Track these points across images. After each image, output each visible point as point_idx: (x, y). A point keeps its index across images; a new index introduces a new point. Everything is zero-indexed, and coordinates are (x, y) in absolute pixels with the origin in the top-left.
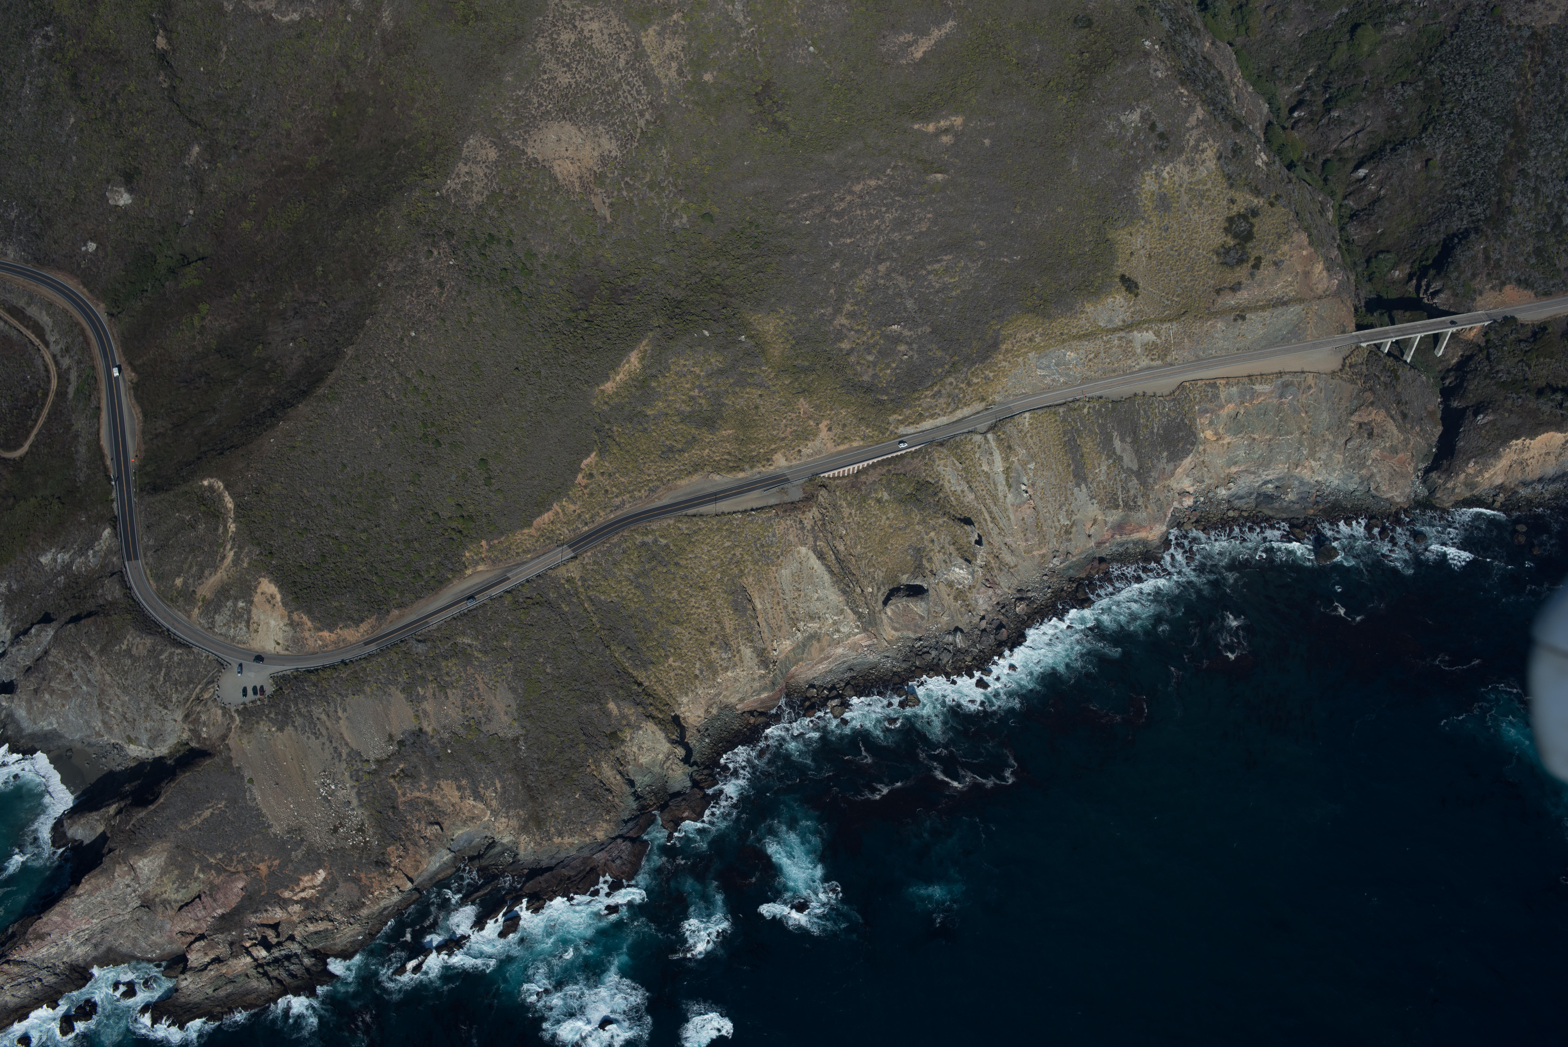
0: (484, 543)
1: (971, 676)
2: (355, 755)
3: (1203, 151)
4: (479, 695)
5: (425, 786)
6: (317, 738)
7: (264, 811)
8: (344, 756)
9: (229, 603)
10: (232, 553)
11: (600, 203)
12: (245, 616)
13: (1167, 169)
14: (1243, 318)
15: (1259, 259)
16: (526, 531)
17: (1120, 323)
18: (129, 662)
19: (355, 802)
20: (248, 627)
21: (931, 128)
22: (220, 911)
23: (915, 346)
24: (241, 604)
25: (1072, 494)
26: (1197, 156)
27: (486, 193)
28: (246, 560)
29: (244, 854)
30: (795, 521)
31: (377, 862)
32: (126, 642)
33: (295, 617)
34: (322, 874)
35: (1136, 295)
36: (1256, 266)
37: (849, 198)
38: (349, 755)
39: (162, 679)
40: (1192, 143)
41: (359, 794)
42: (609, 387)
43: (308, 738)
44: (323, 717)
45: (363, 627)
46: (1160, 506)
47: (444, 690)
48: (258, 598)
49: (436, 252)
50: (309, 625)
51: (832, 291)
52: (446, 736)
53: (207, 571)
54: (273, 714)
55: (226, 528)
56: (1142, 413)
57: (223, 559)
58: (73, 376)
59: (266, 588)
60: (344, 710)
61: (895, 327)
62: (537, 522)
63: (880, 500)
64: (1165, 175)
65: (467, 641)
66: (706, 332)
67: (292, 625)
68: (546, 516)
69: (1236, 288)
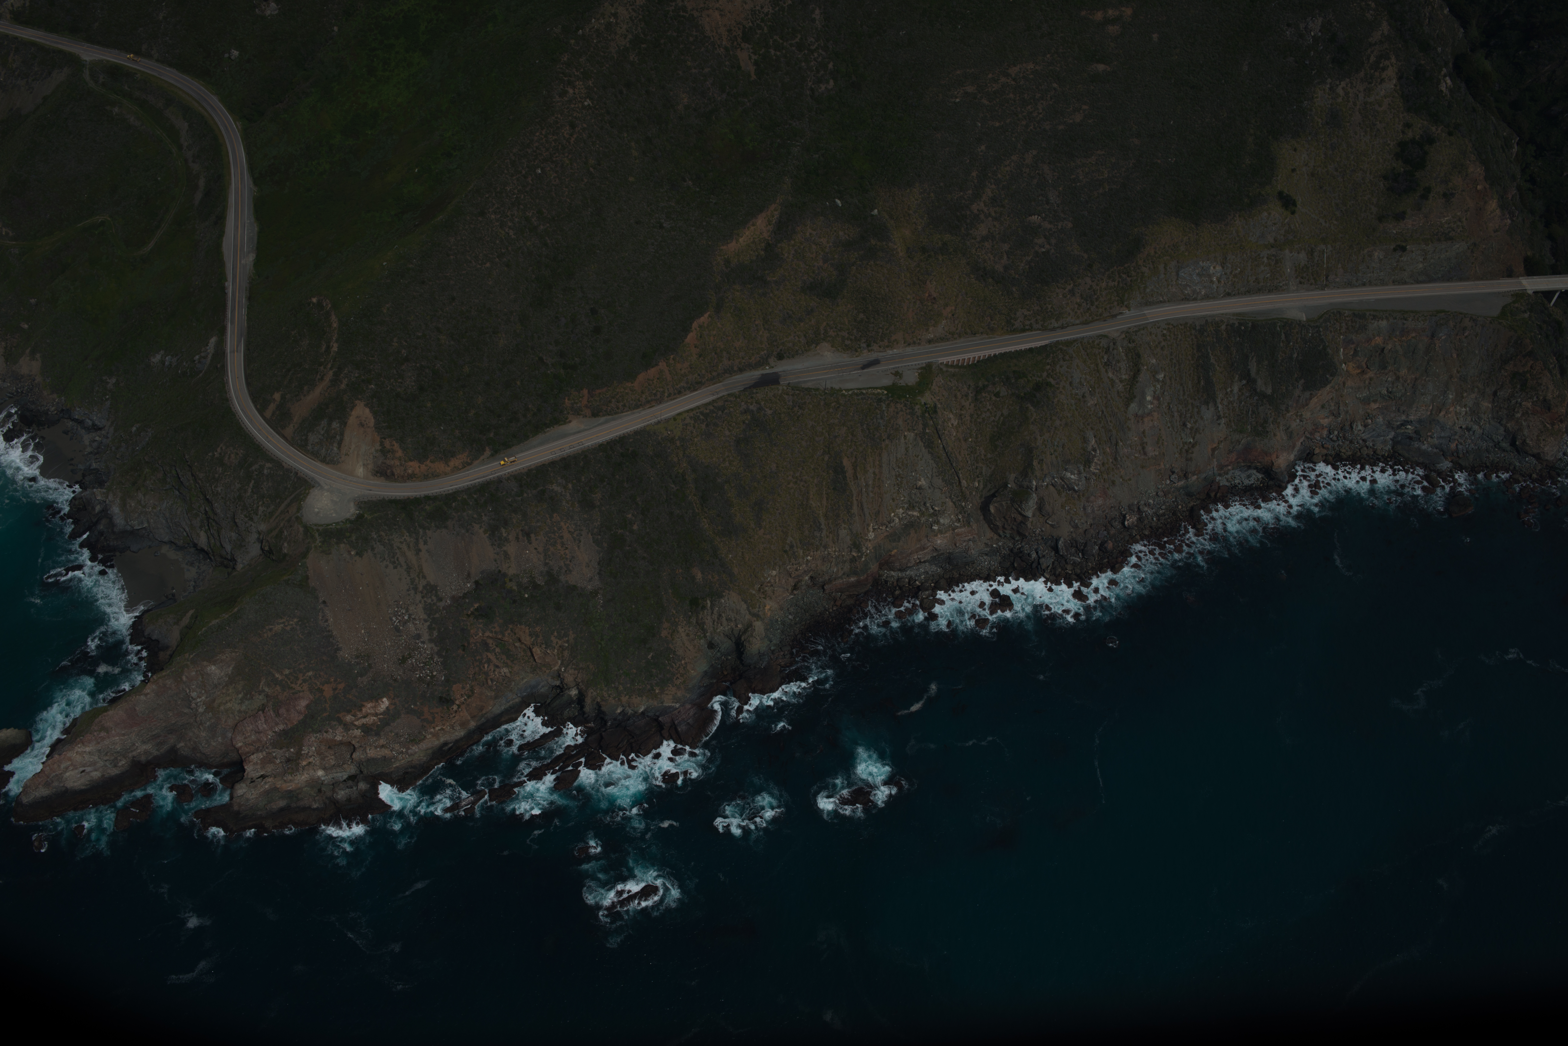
0: (585, 391)
1: (1070, 585)
2: (431, 589)
3: (1384, 69)
4: (563, 544)
5: (498, 629)
6: (395, 568)
7: (335, 633)
8: (421, 588)
9: (324, 423)
10: (331, 373)
11: (746, 58)
12: (338, 437)
13: (1343, 84)
14: (1403, 249)
15: (1428, 190)
16: (628, 385)
17: (1272, 241)
18: (220, 470)
19: (426, 637)
20: (339, 448)
21: (1099, 16)
22: (281, 727)
23: (1053, 241)
24: (335, 425)
25: (1199, 412)
26: (1377, 74)
27: (630, 36)
28: (345, 381)
29: (310, 673)
30: (905, 405)
31: (441, 698)
32: (219, 450)
33: (387, 443)
34: (385, 703)
35: (1293, 213)
36: (1425, 197)
37: (1003, 80)
38: (424, 587)
39: (250, 490)
40: (1373, 59)
41: (430, 628)
42: (732, 247)
43: (387, 567)
44: (404, 547)
45: (454, 462)
46: (1290, 435)
47: (528, 535)
48: (352, 420)
49: (571, 91)
50: (400, 453)
51: (974, 174)
52: (525, 580)
53: (306, 388)
54: (354, 538)
55: (328, 348)
56: (1283, 336)
57: (322, 379)
58: (202, 183)
59: (361, 412)
60: (425, 543)
61: (1035, 218)
62: (641, 377)
63: (997, 395)
64: (1340, 91)
65: (556, 488)
66: (838, 202)
67: (384, 451)
68: (652, 372)
69: (1400, 217)
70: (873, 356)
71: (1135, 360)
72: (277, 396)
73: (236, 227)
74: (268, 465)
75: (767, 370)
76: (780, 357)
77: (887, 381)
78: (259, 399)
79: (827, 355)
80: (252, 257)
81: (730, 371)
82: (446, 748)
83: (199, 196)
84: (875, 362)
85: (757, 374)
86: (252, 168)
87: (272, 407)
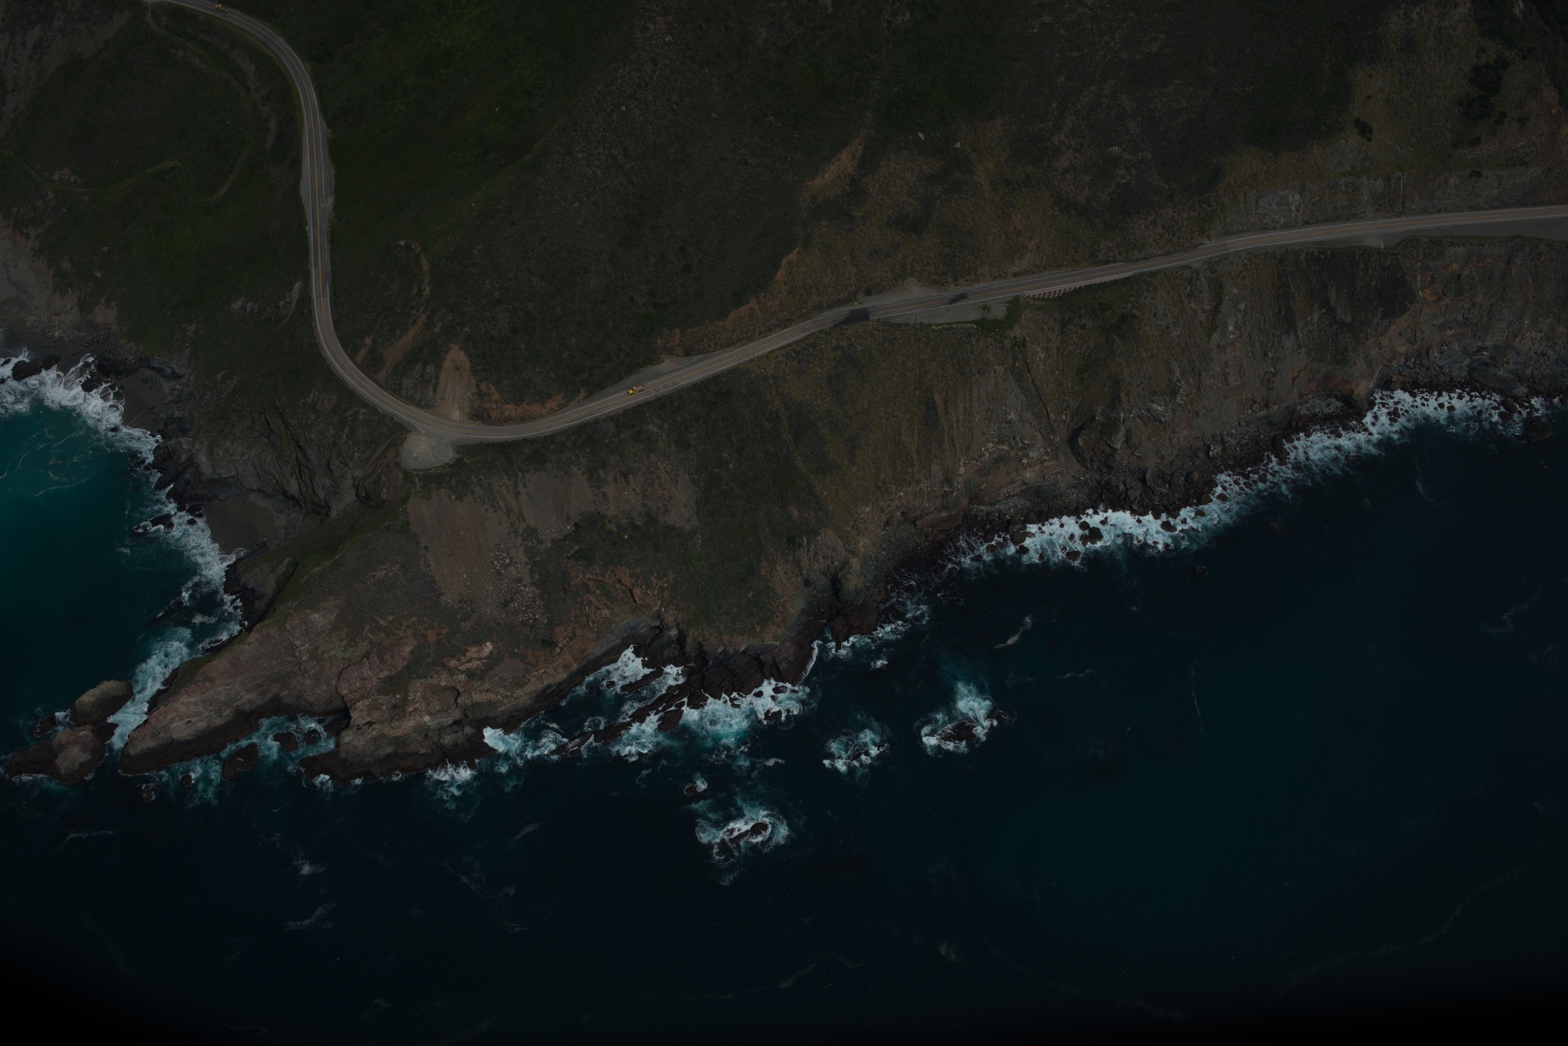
0: (677, 331)
1: (1157, 516)
2: (531, 532)
4: (660, 484)
5: (598, 571)
6: (495, 511)
7: (437, 578)
8: (521, 532)
9: (418, 367)
10: (424, 316)
12: (433, 381)
13: (1417, 9)
14: (1479, 175)
15: (1503, 115)
16: (721, 323)
17: (1349, 168)
18: (313, 416)
19: (527, 580)
20: (435, 391)
22: (386, 673)
23: (1134, 172)
24: (430, 369)
25: (1280, 342)
28: (439, 325)
29: (414, 619)
30: (995, 339)
31: (544, 641)
32: (311, 396)
33: (483, 386)
34: (489, 647)
35: (1370, 140)
36: (1500, 122)
38: (525, 530)
39: (345, 436)
41: (531, 571)
42: (818, 183)
43: (487, 510)
44: (504, 490)
45: (550, 404)
46: (1369, 363)
47: (625, 476)
48: (447, 364)
49: (652, 27)
50: (496, 396)
51: (1054, 105)
52: (625, 521)
53: (398, 332)
54: (454, 482)
55: (420, 291)
56: (1362, 264)
57: (414, 323)
58: (273, 125)
59: (456, 355)
60: (525, 486)
61: (1115, 149)
62: (733, 315)
63: (1083, 327)
64: (1414, 16)
65: (652, 428)
66: (921, 135)
67: (480, 395)
68: (743, 310)
69: (1475, 142)
70: (960, 290)
71: (1218, 289)
72: (368, 341)
73: (313, 171)
74: (363, 410)
75: (856, 306)
76: (868, 293)
77: (976, 315)
78: (349, 344)
79: (915, 290)
80: (331, 201)
81: (819, 308)
82: (549, 691)
83: (270, 139)
84: (963, 297)
85: (846, 310)
86: (324, 110)
87: (363, 352)
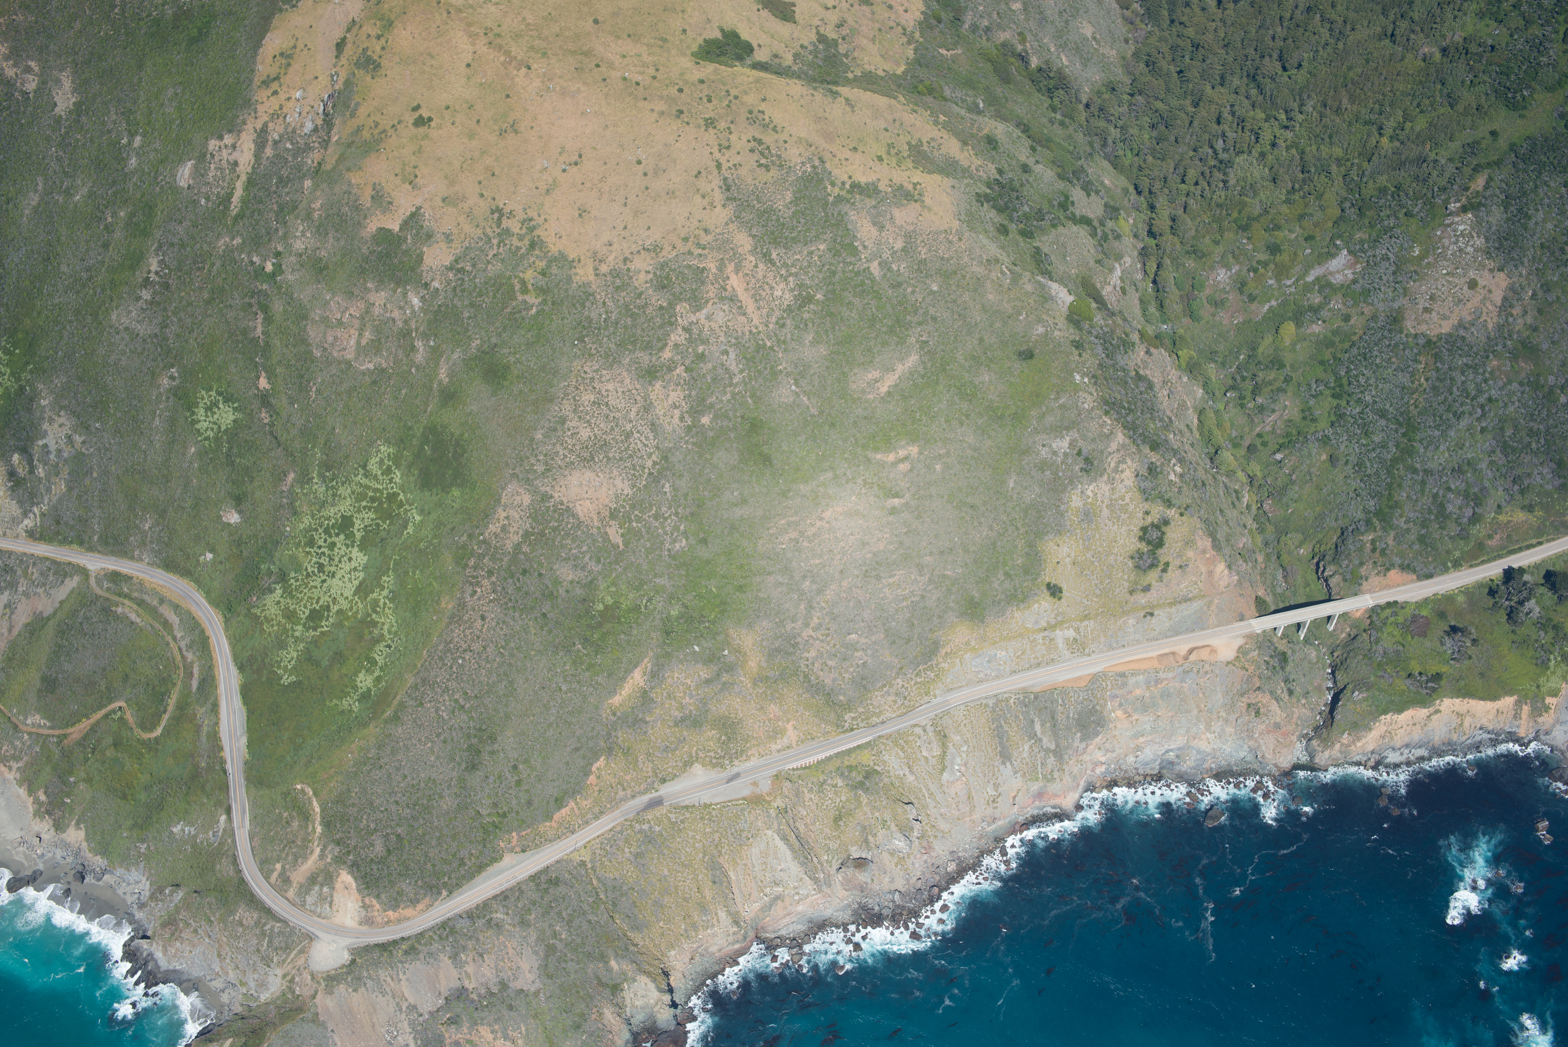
0: (514, 834)
2: (413, 1008)
3: (1122, 471)
4: (509, 959)
5: (466, 1031)
6: (383, 996)
8: (404, 1009)
9: (317, 888)
10: (319, 849)
11: (615, 534)
12: (329, 899)
13: (1091, 487)
14: (1152, 614)
15: (1167, 564)
16: (548, 824)
17: (1045, 624)
18: (240, 929)
20: (331, 907)
21: (891, 457)
23: (869, 652)
24: (325, 889)
25: (999, 770)
26: (1117, 476)
27: (521, 532)
28: (330, 856)
30: (763, 810)
32: (238, 913)
33: (367, 900)
35: (1060, 599)
36: (1164, 570)
37: (819, 524)
38: (408, 1008)
39: (265, 944)
40: (1113, 465)
41: (415, 1038)
42: (616, 700)
43: (377, 996)
44: (389, 979)
45: (420, 907)
46: (1074, 778)
47: (481, 955)
48: (338, 885)
49: (479, 590)
50: (378, 906)
51: (802, 607)
52: (483, 991)
53: (300, 860)
54: (349, 979)
55: (314, 828)
56: (1060, 701)
57: (312, 852)
59: (345, 878)
60: (404, 973)
61: (853, 636)
62: (557, 816)
63: (836, 786)
64: (1089, 493)
65: (500, 916)
66: (696, 648)
67: (365, 907)
68: (564, 811)
69: (1147, 589)
70: (735, 770)
71: (943, 737)
72: (278, 866)
73: (228, 714)
74: (278, 925)
75: (654, 795)
76: (663, 781)
77: (746, 792)
78: (265, 865)
79: (699, 774)
80: (244, 740)
81: (625, 799)
84: (737, 776)
85: (645, 798)
86: (235, 657)
87: (275, 875)
